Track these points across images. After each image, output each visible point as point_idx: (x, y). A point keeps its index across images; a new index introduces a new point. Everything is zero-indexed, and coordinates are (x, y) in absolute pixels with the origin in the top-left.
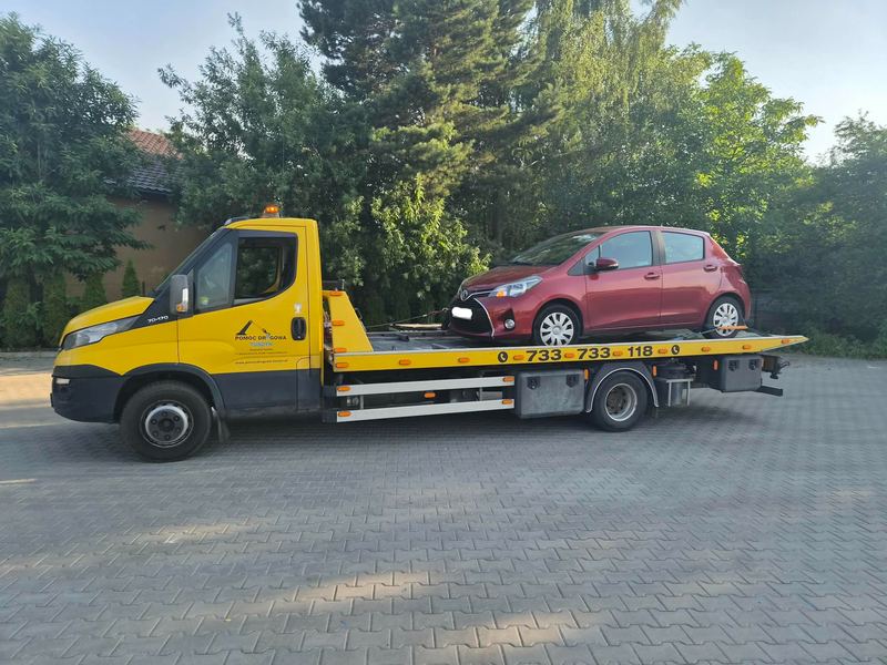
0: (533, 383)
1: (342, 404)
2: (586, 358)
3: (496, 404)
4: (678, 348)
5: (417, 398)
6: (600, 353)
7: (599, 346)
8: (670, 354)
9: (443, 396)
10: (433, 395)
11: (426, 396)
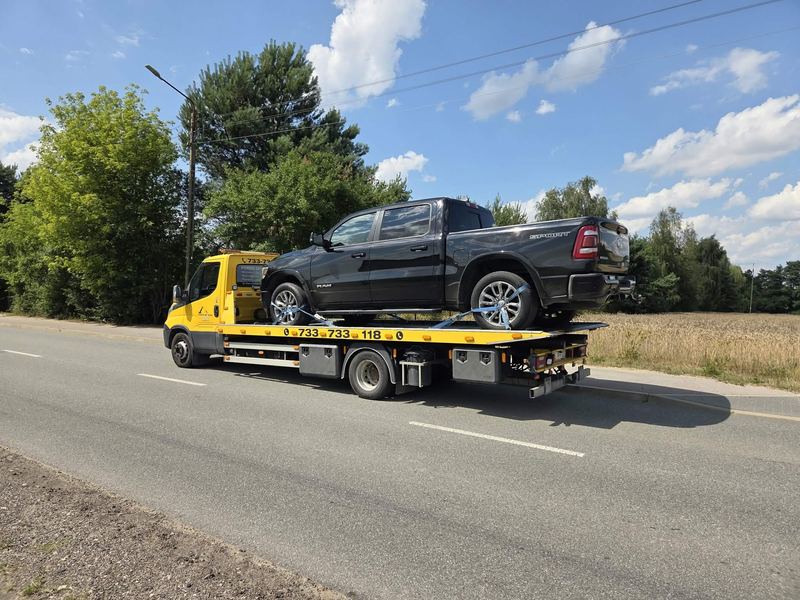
0: (306, 350)
1: (228, 352)
2: (334, 337)
3: (290, 364)
4: (401, 334)
5: (254, 353)
6: (343, 334)
7: (342, 328)
8: (395, 339)
9: (268, 354)
10: (262, 353)
11: (260, 353)
